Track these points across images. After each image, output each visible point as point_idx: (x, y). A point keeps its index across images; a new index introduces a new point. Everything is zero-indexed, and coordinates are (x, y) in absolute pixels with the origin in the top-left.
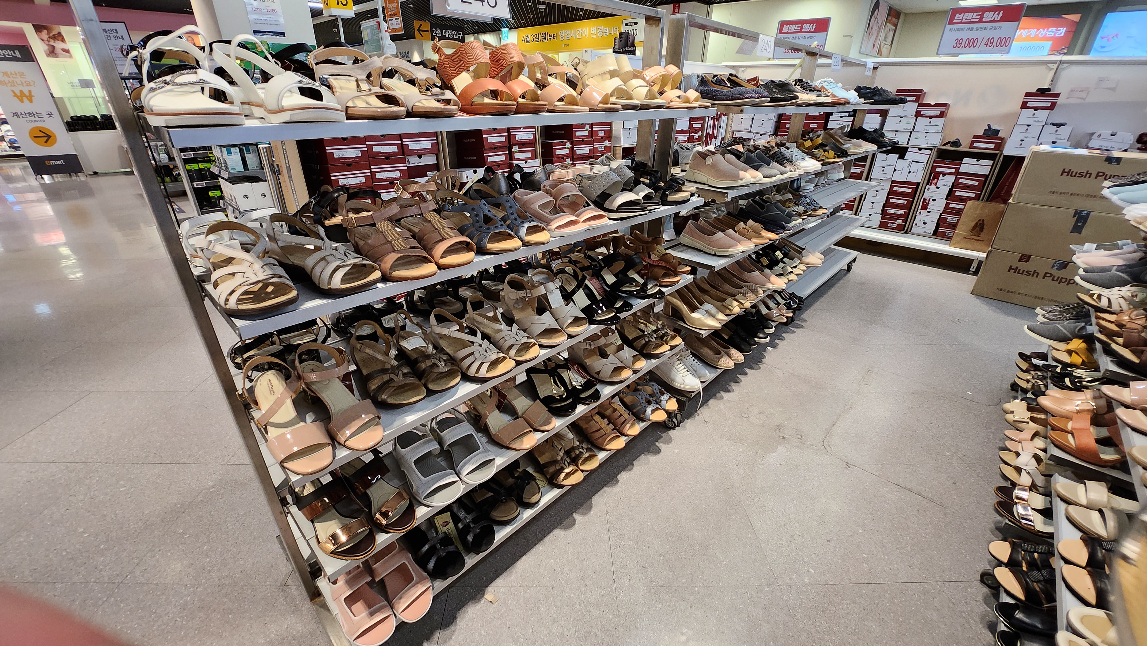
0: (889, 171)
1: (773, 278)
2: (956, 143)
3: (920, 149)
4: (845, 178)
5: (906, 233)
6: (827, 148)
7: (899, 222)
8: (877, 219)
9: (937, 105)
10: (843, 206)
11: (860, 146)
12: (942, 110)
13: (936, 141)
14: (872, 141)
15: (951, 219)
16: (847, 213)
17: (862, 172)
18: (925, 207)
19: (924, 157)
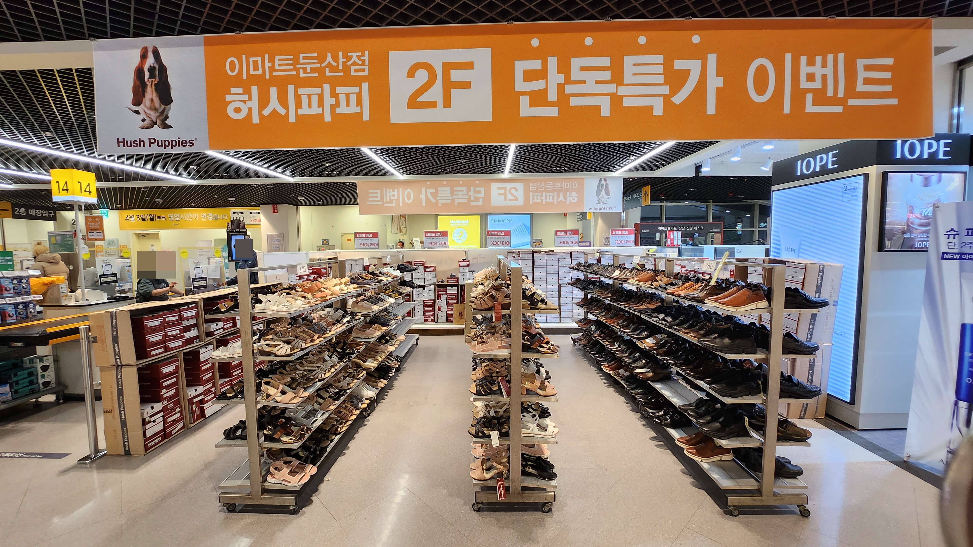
0: (421, 296)
1: (389, 347)
2: (442, 282)
3: (430, 285)
4: (404, 302)
5: (436, 322)
6: (394, 292)
7: (432, 318)
8: (422, 319)
9: (430, 267)
10: (406, 315)
11: (405, 289)
12: (434, 269)
13: (435, 281)
14: (410, 286)
15: (451, 313)
16: (408, 318)
17: (410, 298)
18: (440, 310)
19: (432, 288)
